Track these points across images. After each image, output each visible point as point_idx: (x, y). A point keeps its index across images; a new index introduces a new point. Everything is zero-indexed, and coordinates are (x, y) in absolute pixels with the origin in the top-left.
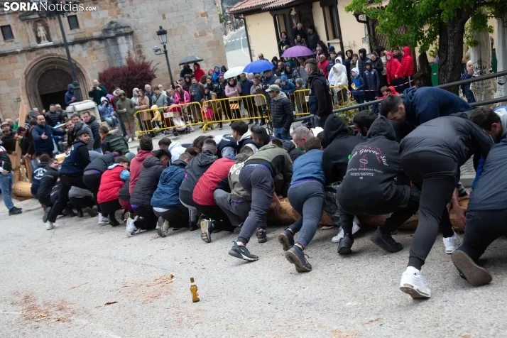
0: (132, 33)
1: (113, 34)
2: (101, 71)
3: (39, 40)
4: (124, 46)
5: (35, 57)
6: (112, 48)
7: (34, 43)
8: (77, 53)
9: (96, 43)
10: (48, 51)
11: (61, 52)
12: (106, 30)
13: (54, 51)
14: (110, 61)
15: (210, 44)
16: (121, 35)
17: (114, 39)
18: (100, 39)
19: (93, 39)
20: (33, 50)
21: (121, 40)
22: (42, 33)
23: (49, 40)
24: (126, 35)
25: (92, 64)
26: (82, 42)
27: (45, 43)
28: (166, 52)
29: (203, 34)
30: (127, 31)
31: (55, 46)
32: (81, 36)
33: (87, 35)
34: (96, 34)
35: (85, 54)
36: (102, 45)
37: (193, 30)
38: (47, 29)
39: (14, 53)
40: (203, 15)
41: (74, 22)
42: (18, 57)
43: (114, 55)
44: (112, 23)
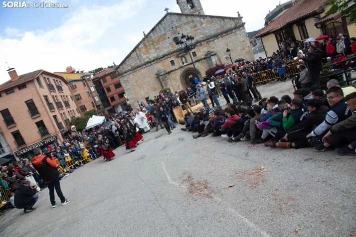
0: (216, 54)
1: (209, 56)
2: (206, 70)
3: (183, 63)
4: (214, 60)
5: (182, 70)
6: (209, 61)
7: (182, 65)
8: (197, 65)
9: (203, 60)
10: (187, 67)
11: (192, 66)
12: (206, 55)
13: (189, 66)
14: (209, 66)
15: (247, 52)
16: (212, 55)
17: (210, 57)
18: (205, 59)
19: (201, 59)
20: (181, 67)
21: (213, 58)
22: (184, 60)
23: (187, 62)
24: (214, 55)
25: (202, 68)
26: (198, 61)
27: (185, 64)
28: (231, 58)
29: (243, 49)
30: (214, 53)
31: (189, 64)
32: (197, 59)
33: (200, 58)
34: (203, 57)
35: (200, 65)
36: (206, 61)
37: (239, 48)
38: (185, 59)
39: (176, 70)
40: (243, 42)
41: (194, 54)
42: (177, 71)
43: (210, 64)
44: (208, 52)
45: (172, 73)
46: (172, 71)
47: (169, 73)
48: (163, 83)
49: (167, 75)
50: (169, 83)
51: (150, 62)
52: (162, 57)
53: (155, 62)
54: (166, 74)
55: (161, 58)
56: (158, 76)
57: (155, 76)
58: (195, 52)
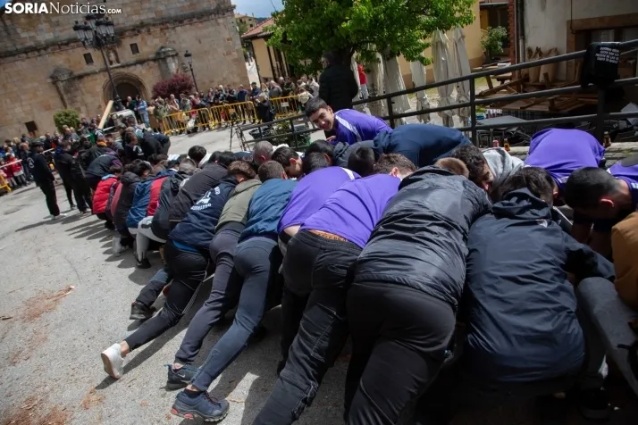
0: (176, 55)
1: (163, 56)
4: (173, 65)
5: (108, 75)
6: (163, 66)
8: (137, 71)
9: (152, 63)
10: (118, 70)
11: (128, 71)
12: (158, 54)
13: (122, 70)
14: (163, 76)
15: (234, 60)
16: (169, 56)
17: (164, 59)
18: (154, 60)
19: (148, 60)
20: (107, 70)
21: (169, 60)
22: (113, 57)
23: (118, 62)
24: (173, 56)
25: (149, 78)
26: (141, 62)
27: (115, 65)
28: (191, 70)
29: (229, 53)
30: (174, 53)
31: (123, 67)
32: (140, 58)
33: (145, 57)
34: (152, 56)
35: (144, 72)
36: (156, 64)
37: (221, 50)
38: (116, 54)
39: (95, 73)
40: (228, 40)
41: (135, 48)
42: (97, 76)
43: (165, 71)
44: (162, 48)
45: (85, 78)
46: (87, 75)
47: (80, 77)
48: (65, 97)
49: (77, 82)
50: (79, 99)
51: (38, 50)
52: (67, 44)
53: (49, 50)
54: (74, 78)
55: (62, 44)
56: (55, 80)
57: (49, 80)
58: (136, 44)
